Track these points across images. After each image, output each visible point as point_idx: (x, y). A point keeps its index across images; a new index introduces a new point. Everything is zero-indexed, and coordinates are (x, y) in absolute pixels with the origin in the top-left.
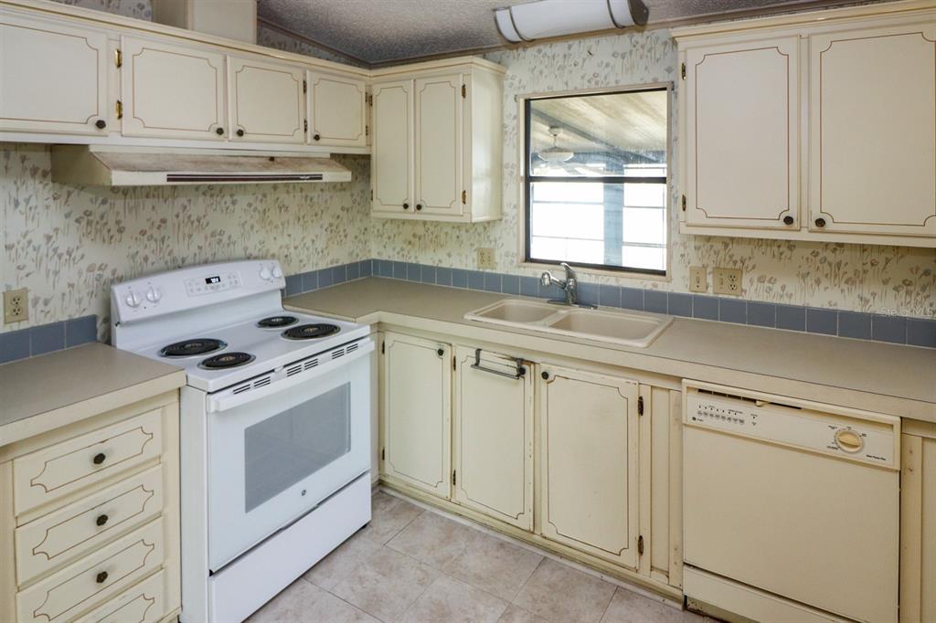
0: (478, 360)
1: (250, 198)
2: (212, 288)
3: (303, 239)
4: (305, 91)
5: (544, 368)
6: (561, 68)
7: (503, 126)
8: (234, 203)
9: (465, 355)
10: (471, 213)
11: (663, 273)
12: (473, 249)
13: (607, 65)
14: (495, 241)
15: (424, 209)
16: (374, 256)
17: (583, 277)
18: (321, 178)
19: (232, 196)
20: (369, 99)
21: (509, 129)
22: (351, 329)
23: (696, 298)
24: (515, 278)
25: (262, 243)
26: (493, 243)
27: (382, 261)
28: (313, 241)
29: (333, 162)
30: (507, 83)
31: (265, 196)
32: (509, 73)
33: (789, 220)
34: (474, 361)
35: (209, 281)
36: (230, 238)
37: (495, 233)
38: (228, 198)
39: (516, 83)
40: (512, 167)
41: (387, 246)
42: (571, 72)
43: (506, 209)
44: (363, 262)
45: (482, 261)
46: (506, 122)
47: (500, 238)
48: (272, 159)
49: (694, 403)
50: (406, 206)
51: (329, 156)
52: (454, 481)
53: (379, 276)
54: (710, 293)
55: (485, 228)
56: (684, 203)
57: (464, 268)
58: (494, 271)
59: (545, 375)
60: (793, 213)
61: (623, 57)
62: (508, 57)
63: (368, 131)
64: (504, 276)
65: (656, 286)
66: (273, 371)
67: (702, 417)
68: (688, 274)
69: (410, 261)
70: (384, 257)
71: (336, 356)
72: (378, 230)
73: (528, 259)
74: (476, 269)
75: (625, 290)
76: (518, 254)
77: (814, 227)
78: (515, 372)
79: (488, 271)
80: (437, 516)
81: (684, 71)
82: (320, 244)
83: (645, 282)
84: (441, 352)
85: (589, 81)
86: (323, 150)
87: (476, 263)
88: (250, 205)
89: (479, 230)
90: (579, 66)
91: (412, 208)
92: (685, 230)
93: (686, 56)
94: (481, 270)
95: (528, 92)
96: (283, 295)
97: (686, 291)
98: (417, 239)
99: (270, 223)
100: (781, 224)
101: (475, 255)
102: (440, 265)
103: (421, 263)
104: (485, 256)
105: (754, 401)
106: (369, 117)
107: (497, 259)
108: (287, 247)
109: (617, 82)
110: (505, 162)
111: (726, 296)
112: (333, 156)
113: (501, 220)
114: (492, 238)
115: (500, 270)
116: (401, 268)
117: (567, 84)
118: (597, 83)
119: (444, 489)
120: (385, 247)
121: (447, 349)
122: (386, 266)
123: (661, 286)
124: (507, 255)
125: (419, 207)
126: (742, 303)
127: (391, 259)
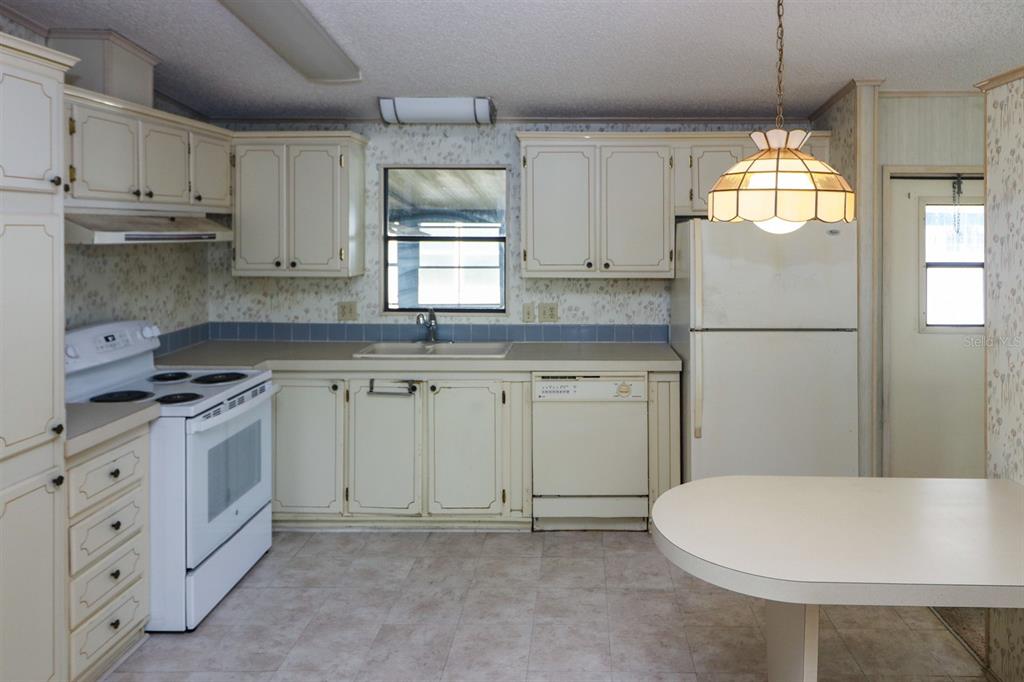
0: (372, 388)
1: (117, 259)
2: (111, 346)
3: (157, 301)
4: (189, 153)
5: (431, 384)
6: (421, 145)
7: (365, 191)
8: (105, 263)
9: (358, 386)
10: (348, 268)
11: (504, 311)
12: (333, 303)
13: (460, 147)
14: (357, 294)
15: (298, 266)
16: (212, 318)
17: (442, 319)
18: (214, 238)
19: (103, 255)
20: (233, 159)
21: (371, 194)
22: (254, 375)
23: (527, 327)
24: (377, 326)
25: (126, 304)
26: (355, 296)
27: (223, 324)
28: (165, 303)
29: (209, 221)
30: (368, 153)
31: (128, 256)
32: (370, 143)
33: (590, 265)
34: (368, 389)
35: (107, 339)
36: (102, 299)
37: (358, 286)
38: (100, 259)
39: (378, 153)
40: (374, 227)
41: (230, 307)
42: (429, 149)
43: (368, 266)
44: (202, 325)
45: (343, 314)
46: (368, 187)
47: (362, 292)
48: (173, 219)
49: (540, 386)
50: (278, 264)
51: (204, 215)
52: (347, 497)
53: (220, 339)
54: (537, 322)
55: (346, 284)
56: (525, 255)
57: (323, 322)
58: (356, 322)
59: (433, 388)
60: (591, 261)
61: (472, 141)
62: (370, 129)
63: (232, 192)
64: (366, 325)
65: (498, 321)
66: (221, 403)
67: (544, 394)
68: (521, 309)
69: (259, 321)
70: (227, 319)
71: (255, 394)
72: (218, 292)
73: (386, 309)
74: (337, 322)
75: (474, 326)
76: (379, 305)
77: (603, 268)
78: (406, 391)
79: (350, 322)
80: (329, 533)
81: (525, 162)
82: (170, 306)
83: (490, 318)
84: (335, 388)
85: (445, 158)
86: (200, 210)
87: (336, 317)
88: (116, 265)
89: (339, 286)
90: (436, 145)
91: (284, 265)
92: (526, 275)
93: (526, 151)
94: (342, 322)
95: (390, 162)
96: (155, 355)
97: (521, 323)
98: (269, 298)
99: (133, 284)
100: (585, 267)
101: (335, 309)
102: (296, 321)
103: (274, 321)
104: (346, 309)
105: (574, 377)
106: (232, 177)
107: (359, 311)
108: (145, 309)
109: (468, 161)
110: (367, 223)
111: (547, 323)
112: (209, 216)
113: (363, 275)
114: (353, 292)
115: (362, 320)
116: (248, 329)
117: (425, 159)
118: (451, 160)
119: (338, 506)
120: (227, 308)
121: (340, 385)
122: (229, 329)
123: (502, 320)
124: (369, 306)
125: (293, 264)
126: (557, 327)
127: (235, 321)
